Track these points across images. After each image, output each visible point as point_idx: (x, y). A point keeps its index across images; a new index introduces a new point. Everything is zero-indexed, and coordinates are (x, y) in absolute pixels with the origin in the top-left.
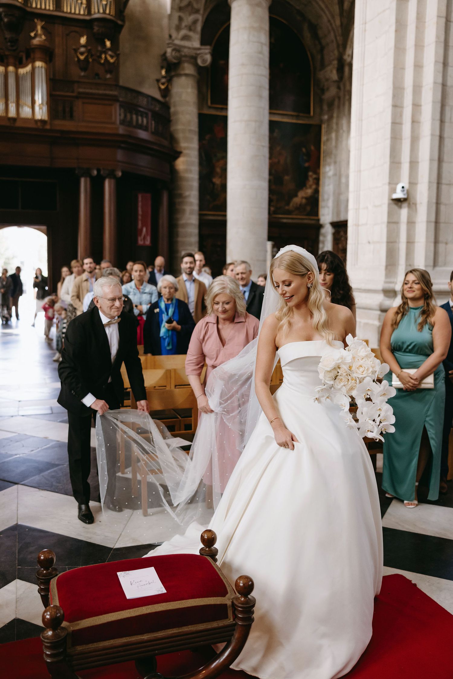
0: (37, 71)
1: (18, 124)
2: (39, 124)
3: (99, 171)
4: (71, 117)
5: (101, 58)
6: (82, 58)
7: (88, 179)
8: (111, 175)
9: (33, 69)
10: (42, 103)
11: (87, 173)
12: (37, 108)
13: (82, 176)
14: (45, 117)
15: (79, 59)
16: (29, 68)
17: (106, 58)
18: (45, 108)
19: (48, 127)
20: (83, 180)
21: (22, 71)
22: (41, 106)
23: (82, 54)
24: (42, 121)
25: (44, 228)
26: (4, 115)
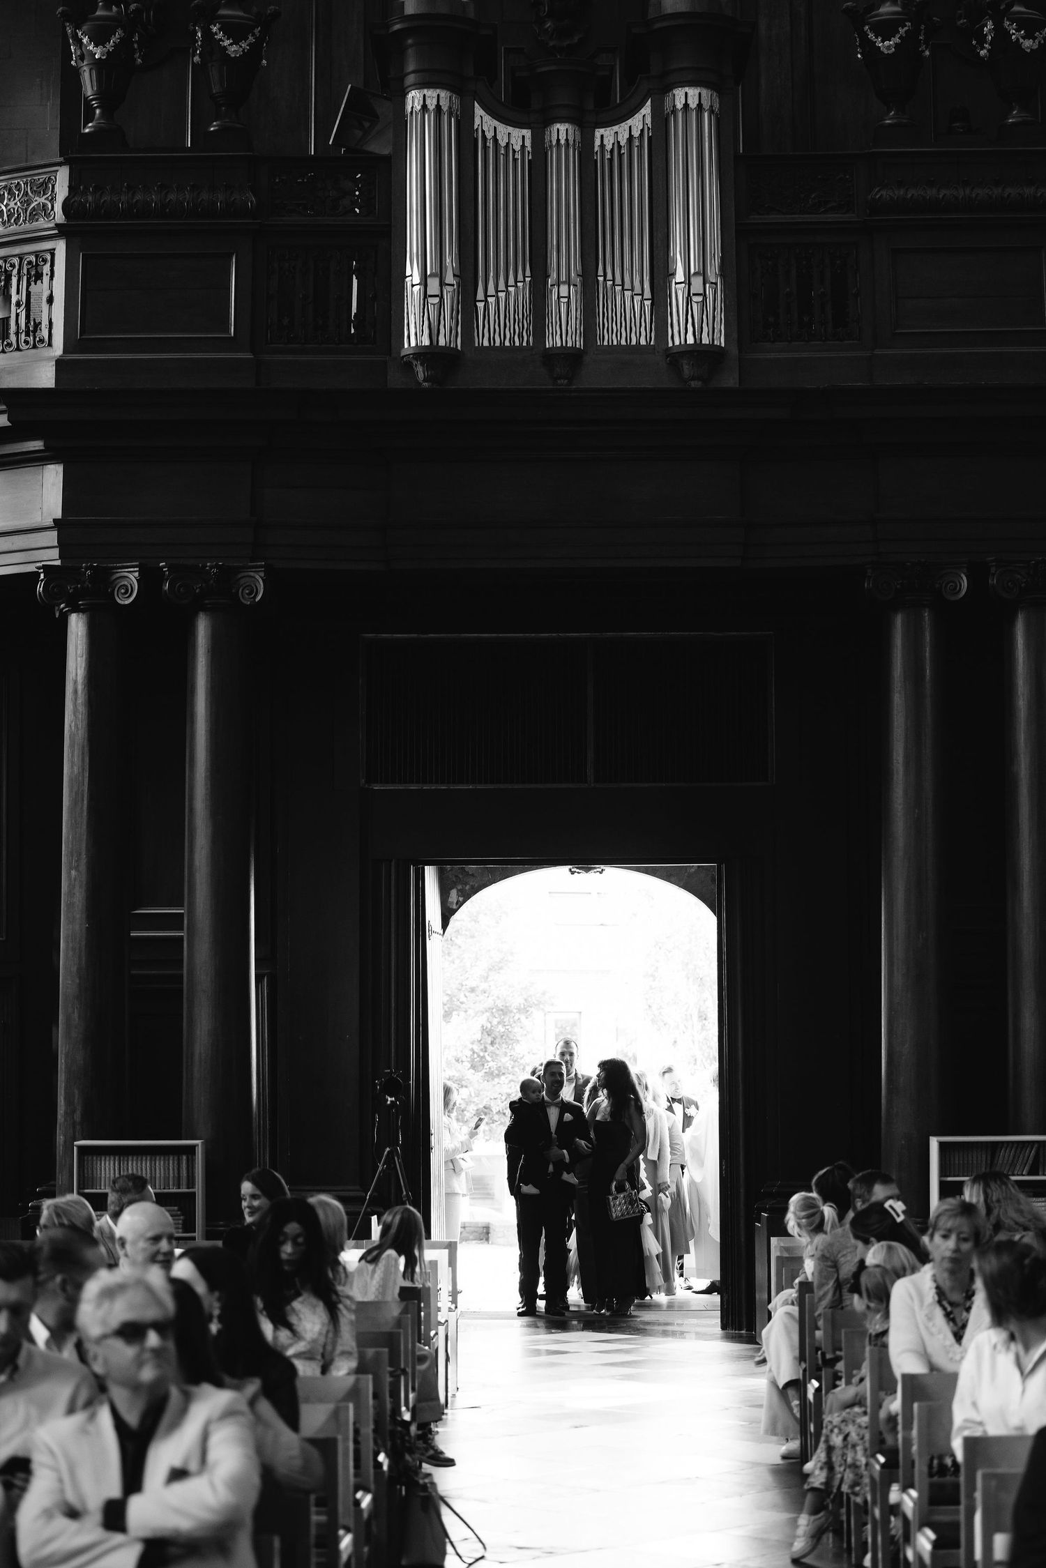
0: (677, 127)
1: (592, 378)
2: (687, 369)
3: (979, 574)
4: (841, 320)
5: (982, 39)
6: (886, 46)
7: (927, 619)
9: (661, 120)
10: (703, 273)
11: (917, 588)
13: (895, 604)
14: (715, 334)
15: (869, 47)
16: (640, 121)
17: (1000, 32)
19: (730, 380)
20: (899, 621)
21: (608, 136)
22: (697, 283)
23: (886, 30)
24: (703, 355)
26: (527, 340)
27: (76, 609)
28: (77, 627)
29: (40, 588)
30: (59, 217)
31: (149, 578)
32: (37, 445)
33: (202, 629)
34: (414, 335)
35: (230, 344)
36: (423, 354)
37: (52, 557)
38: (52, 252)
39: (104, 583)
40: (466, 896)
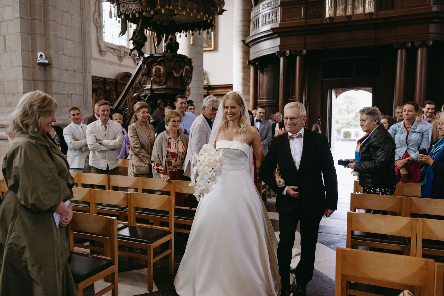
1: (353, 19)
2: (368, 16)
3: (413, 43)
4: (393, 6)
7: (404, 50)
8: (424, 44)
11: (402, 46)
12: (367, 5)
13: (399, 49)
14: (373, 11)
18: (372, 5)
19: (374, 17)
20: (399, 51)
22: (370, 3)
24: (370, 14)
25: (371, 89)
26: (344, 14)
27: (281, 57)
28: (282, 59)
29: (276, 54)
30: (279, 4)
31: (291, 52)
32: (276, 35)
33: (298, 58)
34: (327, 15)
35: (302, 19)
36: (328, 18)
37: (278, 50)
38: (278, 9)
39: (285, 53)
40: (339, 94)
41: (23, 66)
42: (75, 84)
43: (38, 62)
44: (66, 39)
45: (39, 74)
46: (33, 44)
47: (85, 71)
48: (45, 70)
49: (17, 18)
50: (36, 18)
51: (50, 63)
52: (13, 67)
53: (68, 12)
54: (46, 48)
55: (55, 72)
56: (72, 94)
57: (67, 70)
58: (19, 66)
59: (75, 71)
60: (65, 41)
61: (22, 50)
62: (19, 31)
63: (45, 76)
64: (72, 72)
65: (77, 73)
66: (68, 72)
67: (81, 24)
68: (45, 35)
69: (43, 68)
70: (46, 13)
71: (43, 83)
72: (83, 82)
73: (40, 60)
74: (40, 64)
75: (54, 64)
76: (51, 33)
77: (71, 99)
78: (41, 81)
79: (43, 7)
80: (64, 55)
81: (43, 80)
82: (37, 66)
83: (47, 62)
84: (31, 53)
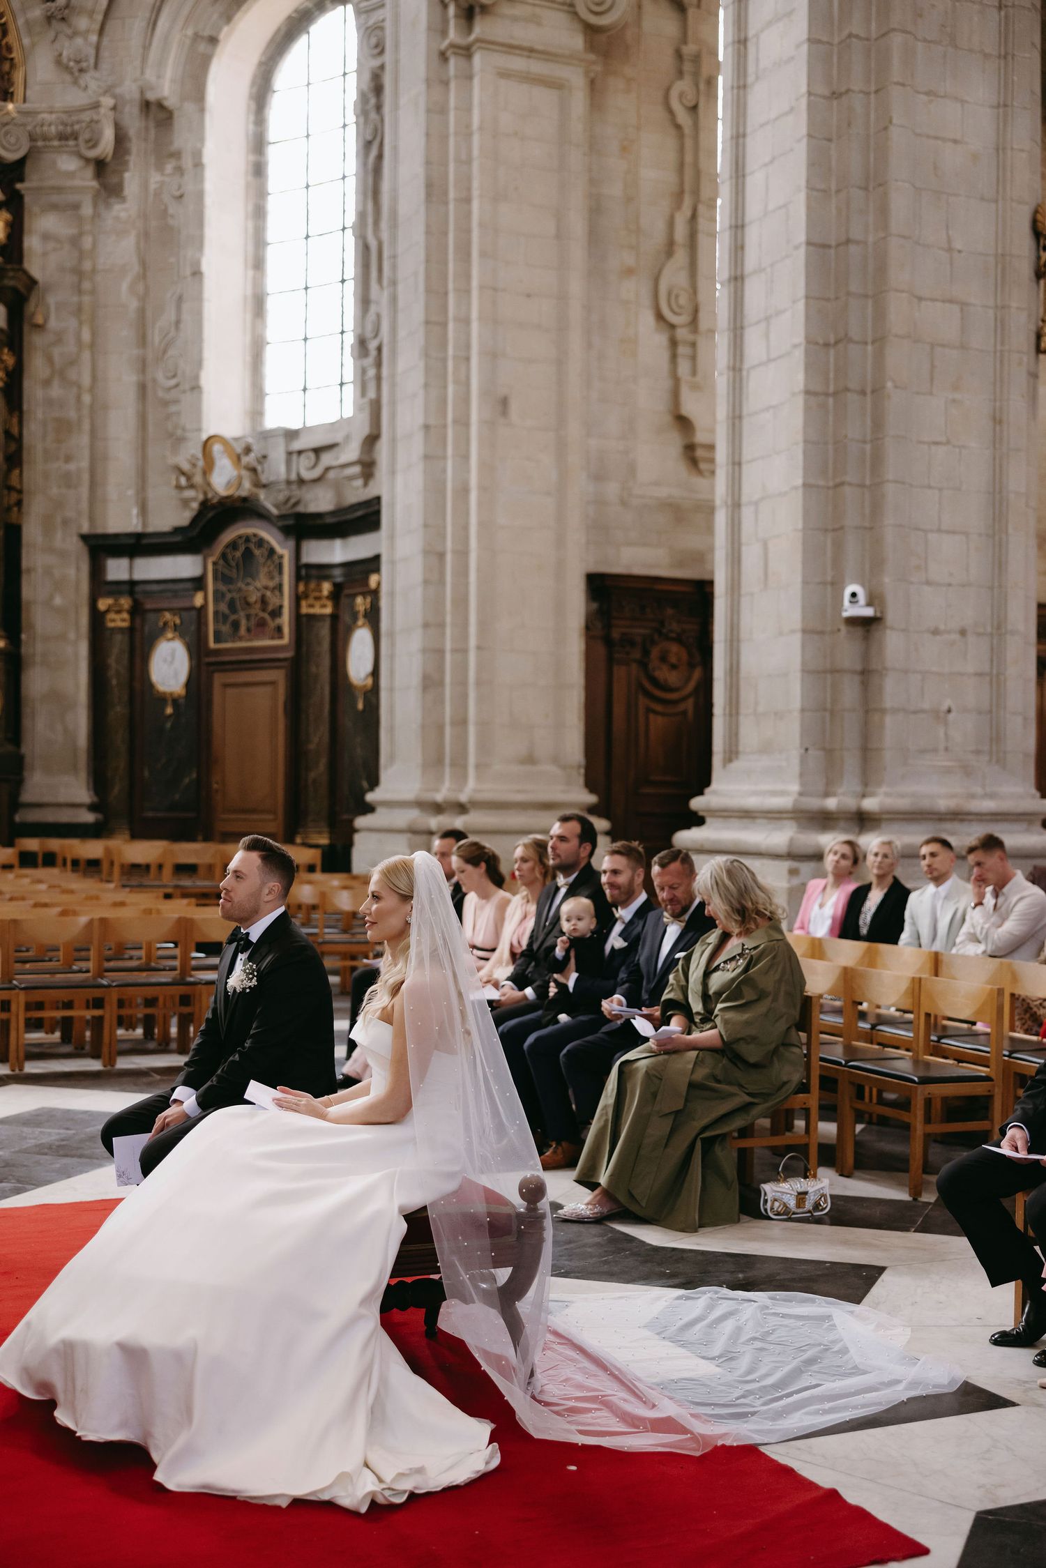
41: (804, 631)
42: (961, 674)
43: (845, 614)
44: (939, 531)
45: (848, 650)
46: (837, 562)
47: (999, 627)
48: (867, 638)
49: (796, 488)
50: (848, 479)
51: (879, 615)
52: (781, 634)
53: (948, 442)
54: (872, 571)
55: (892, 643)
56: (949, 711)
57: (936, 632)
58: (793, 631)
59: (963, 632)
60: (932, 537)
61: (805, 583)
62: (800, 526)
63: (866, 656)
64: (956, 637)
65: (971, 639)
66: (938, 638)
67: (994, 475)
68: (872, 529)
69: (859, 631)
70: (877, 461)
71: (857, 678)
72: (991, 668)
73: (850, 611)
74: (853, 621)
75: (892, 617)
76: (889, 519)
77: (946, 724)
78: (854, 672)
79: (872, 441)
80: (928, 583)
81: (859, 667)
82: (843, 628)
83: (869, 612)
84: (829, 588)
